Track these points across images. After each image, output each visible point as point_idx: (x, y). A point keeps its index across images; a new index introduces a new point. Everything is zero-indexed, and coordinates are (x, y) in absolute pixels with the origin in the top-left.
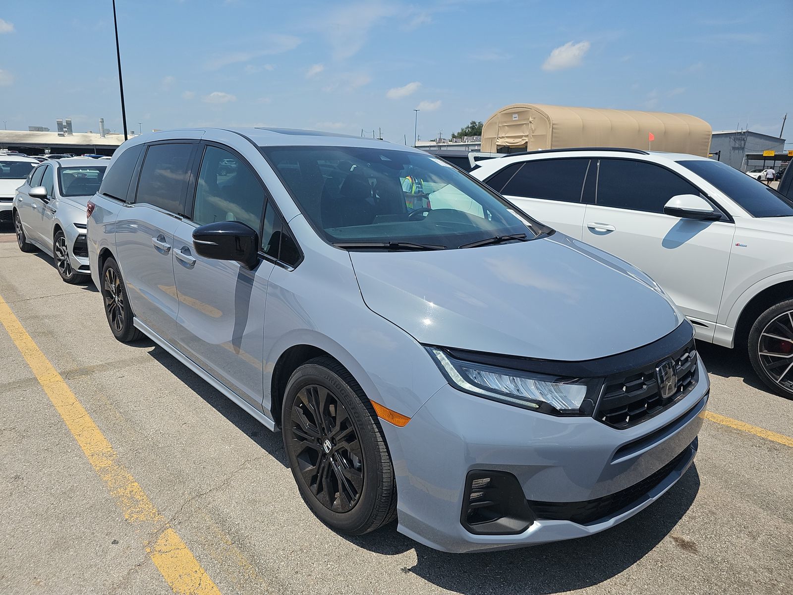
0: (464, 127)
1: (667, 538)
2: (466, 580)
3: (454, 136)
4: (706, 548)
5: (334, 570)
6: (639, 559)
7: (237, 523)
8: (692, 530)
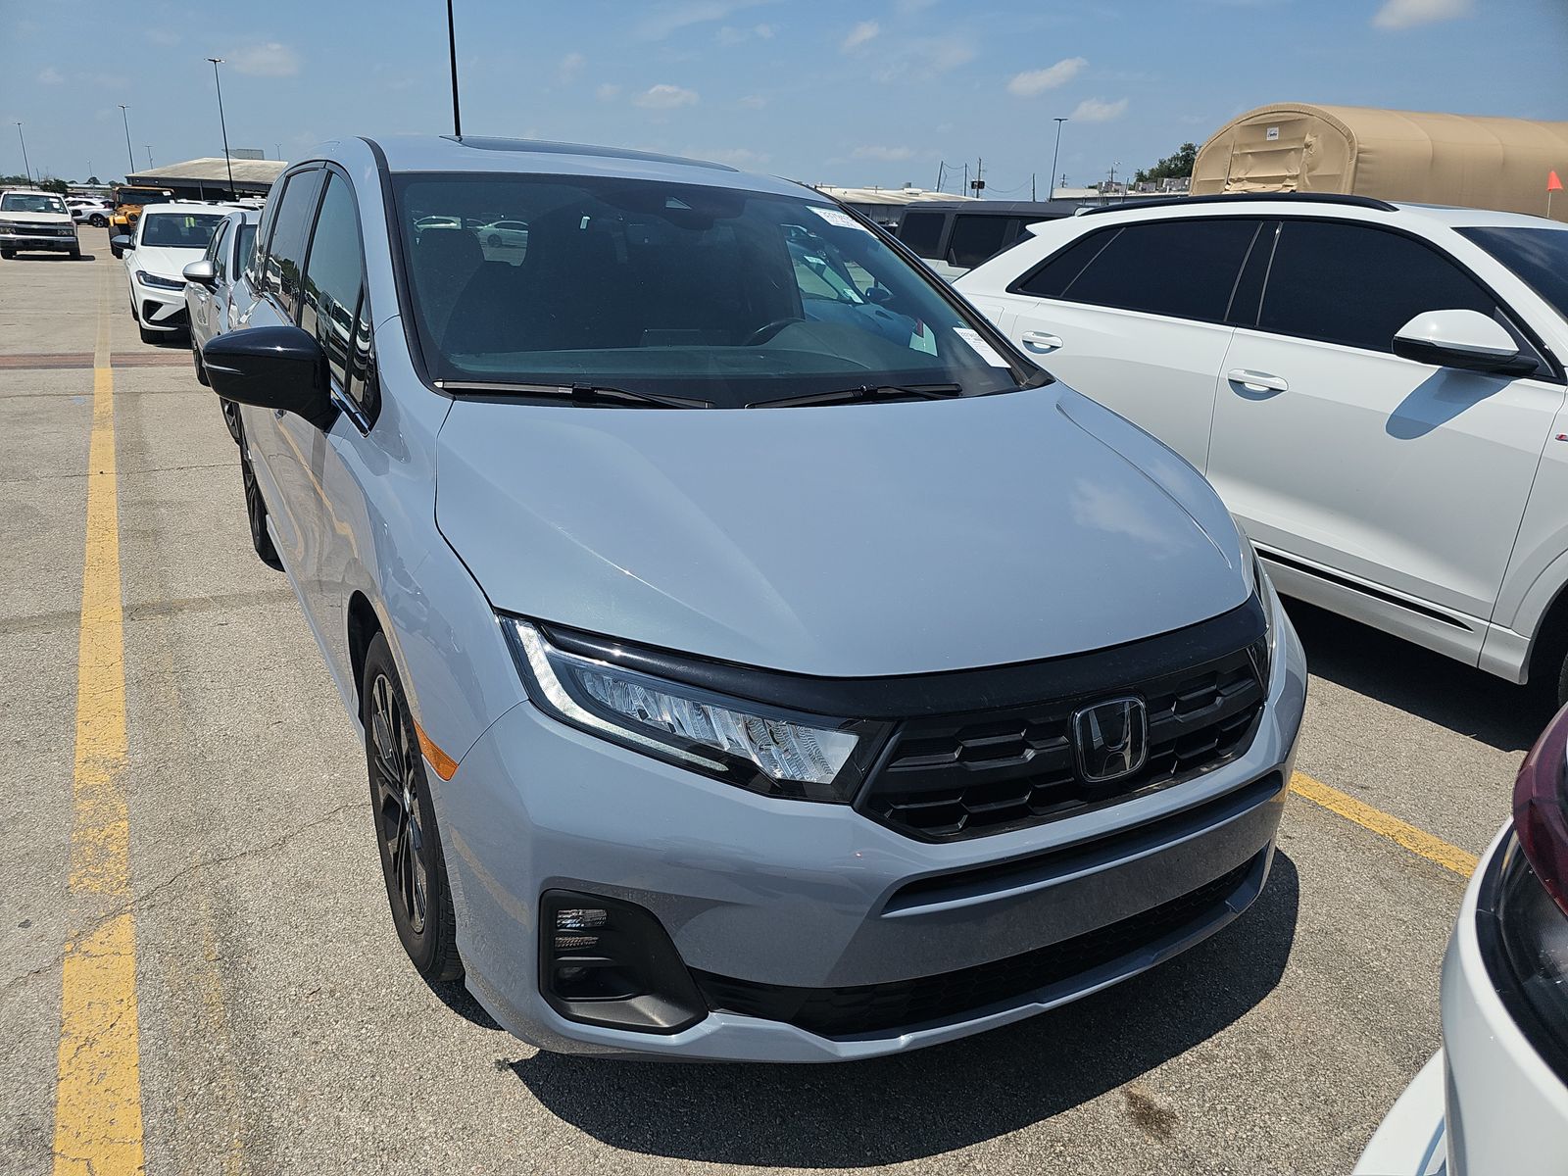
0: (1167, 157)
1: (1116, 1094)
2: (612, 1105)
3: (1141, 177)
4: (1197, 1133)
5: (369, 1040)
6: (1017, 1128)
7: (249, 921)
8: (1187, 1086)
